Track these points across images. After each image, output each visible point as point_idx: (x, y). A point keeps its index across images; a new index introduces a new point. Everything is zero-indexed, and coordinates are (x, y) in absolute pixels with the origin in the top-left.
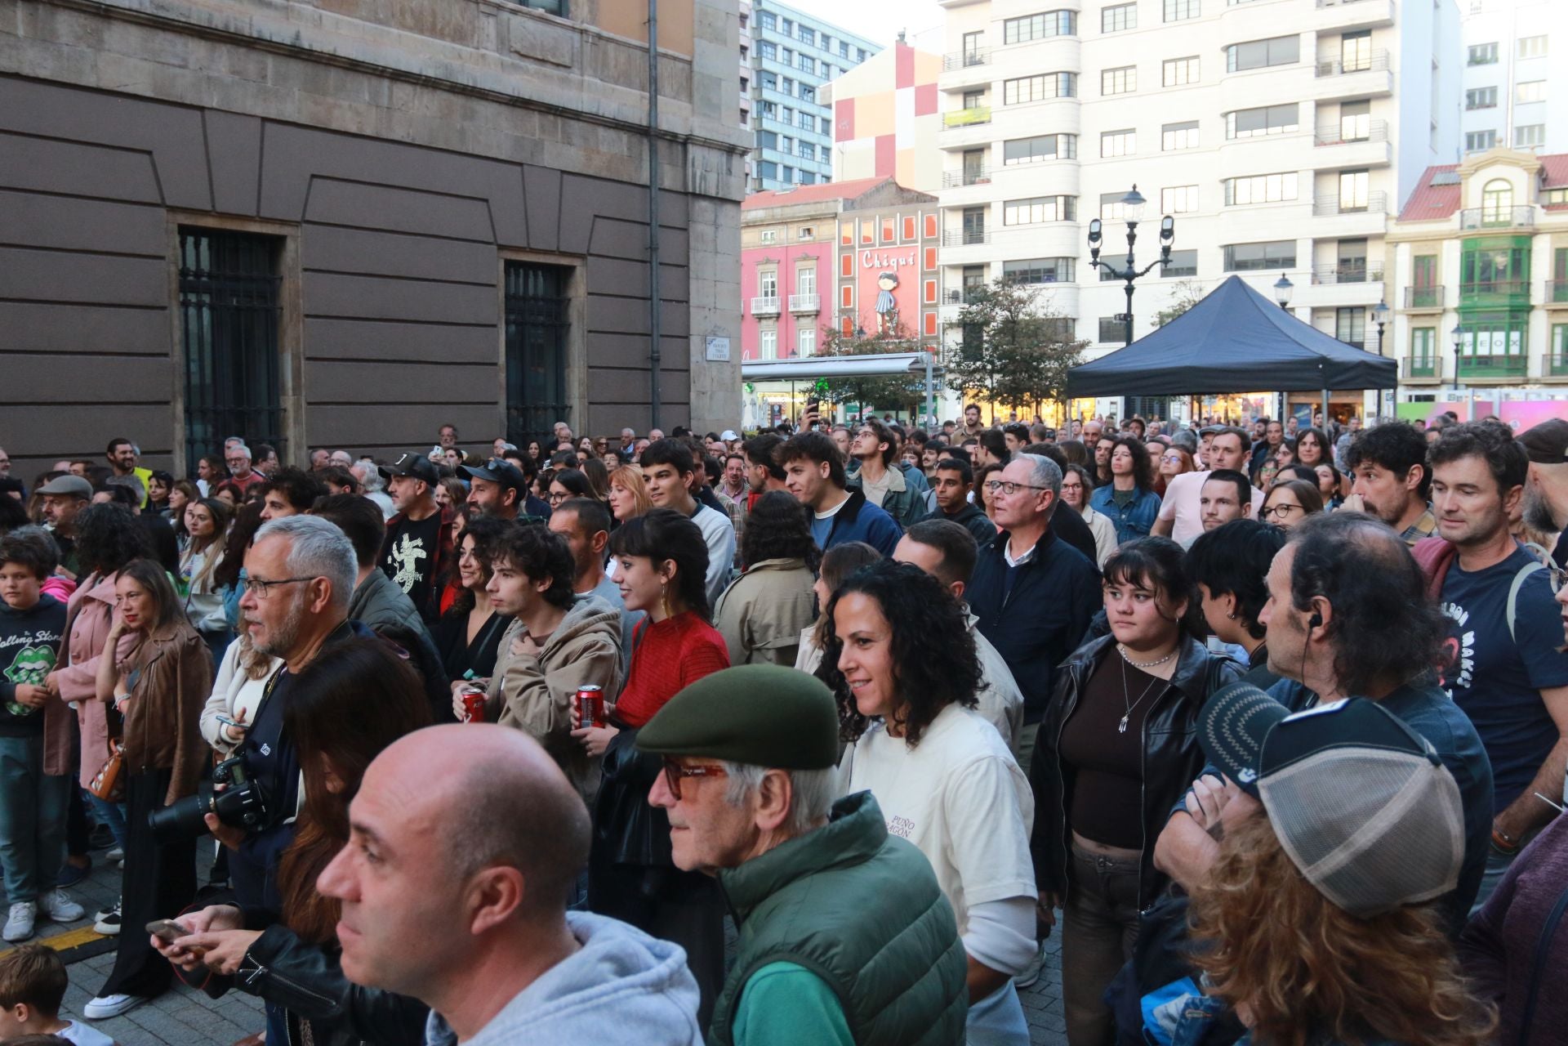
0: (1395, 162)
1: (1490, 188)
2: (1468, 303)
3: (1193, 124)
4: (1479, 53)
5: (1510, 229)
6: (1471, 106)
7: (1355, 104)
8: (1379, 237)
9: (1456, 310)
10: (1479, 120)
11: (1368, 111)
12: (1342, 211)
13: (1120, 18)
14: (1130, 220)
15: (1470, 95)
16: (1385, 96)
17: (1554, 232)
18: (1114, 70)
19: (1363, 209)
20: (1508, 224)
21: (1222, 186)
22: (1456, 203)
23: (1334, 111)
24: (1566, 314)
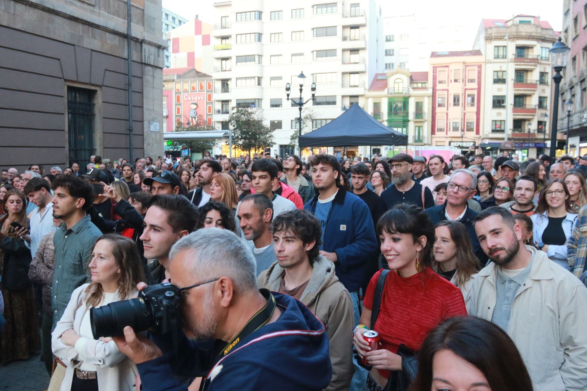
0: (367, 71)
1: (396, 81)
2: (390, 118)
3: (302, 54)
4: (388, 38)
5: (403, 95)
6: (386, 55)
7: (354, 51)
8: (363, 96)
9: (387, 121)
10: (389, 60)
11: (358, 54)
12: (351, 86)
13: (277, 15)
14: (301, 84)
15: (386, 51)
16: (364, 49)
17: (415, 96)
18: (275, 34)
19: (357, 86)
20: (402, 93)
21: (312, 76)
22: (385, 86)
23: (348, 53)
24: (419, 123)
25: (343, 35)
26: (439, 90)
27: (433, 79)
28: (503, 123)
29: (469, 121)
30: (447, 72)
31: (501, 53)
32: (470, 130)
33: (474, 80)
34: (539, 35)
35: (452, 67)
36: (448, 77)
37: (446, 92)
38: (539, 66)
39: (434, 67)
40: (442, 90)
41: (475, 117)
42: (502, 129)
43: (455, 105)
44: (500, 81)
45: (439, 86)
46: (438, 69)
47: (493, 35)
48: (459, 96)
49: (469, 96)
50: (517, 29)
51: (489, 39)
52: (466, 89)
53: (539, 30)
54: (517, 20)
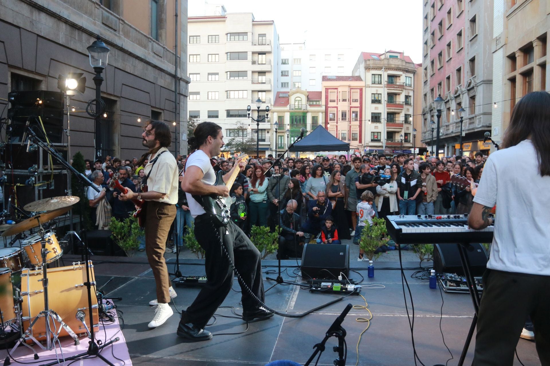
0: (272, 90)
1: (296, 99)
2: (292, 129)
3: (217, 74)
4: (284, 61)
5: (302, 110)
6: (282, 75)
7: (262, 73)
8: (270, 110)
9: (289, 131)
10: (284, 79)
11: (265, 75)
15: (282, 72)
16: (270, 72)
17: (312, 112)
19: (264, 102)
21: (226, 93)
22: (288, 102)
23: (257, 74)
25: (252, 59)
26: (331, 107)
27: (326, 98)
28: (379, 134)
29: (354, 132)
30: (336, 92)
31: (377, 79)
32: (354, 139)
33: (357, 100)
34: (404, 67)
35: (340, 89)
36: (337, 97)
37: (336, 109)
38: (404, 91)
39: (326, 89)
40: (333, 107)
41: (358, 129)
42: (379, 139)
43: (342, 119)
44: (376, 101)
45: (330, 104)
46: (329, 91)
47: (371, 65)
48: (346, 112)
49: (353, 112)
50: (389, 62)
51: (367, 68)
52: (351, 107)
53: (404, 64)
54: (389, 54)
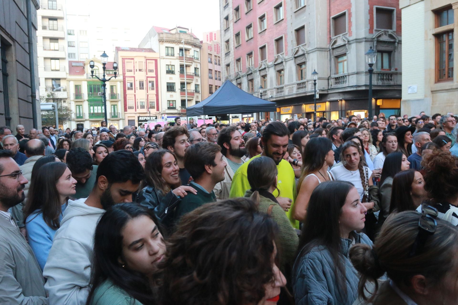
0: (66, 58)
4: (69, 32)
6: (69, 46)
7: (54, 39)
8: (65, 79)
9: (88, 100)
11: (58, 42)
12: (52, 70)
14: (103, 62)
15: (68, 43)
16: (62, 39)
19: (59, 70)
22: (82, 71)
23: (48, 41)
24: (115, 102)
25: (42, 24)
26: (128, 77)
27: (123, 68)
28: (174, 102)
29: (151, 101)
30: (133, 63)
31: (170, 52)
32: (153, 107)
33: (153, 70)
34: (192, 42)
35: (136, 60)
36: (134, 67)
37: (133, 78)
38: (194, 63)
39: (122, 59)
40: (130, 77)
41: (155, 98)
42: (174, 106)
43: (140, 89)
44: (170, 72)
45: (128, 74)
46: (126, 61)
47: (164, 38)
48: (143, 82)
49: (150, 82)
50: (180, 36)
51: (161, 41)
52: (147, 77)
53: (193, 39)
54: (179, 29)
